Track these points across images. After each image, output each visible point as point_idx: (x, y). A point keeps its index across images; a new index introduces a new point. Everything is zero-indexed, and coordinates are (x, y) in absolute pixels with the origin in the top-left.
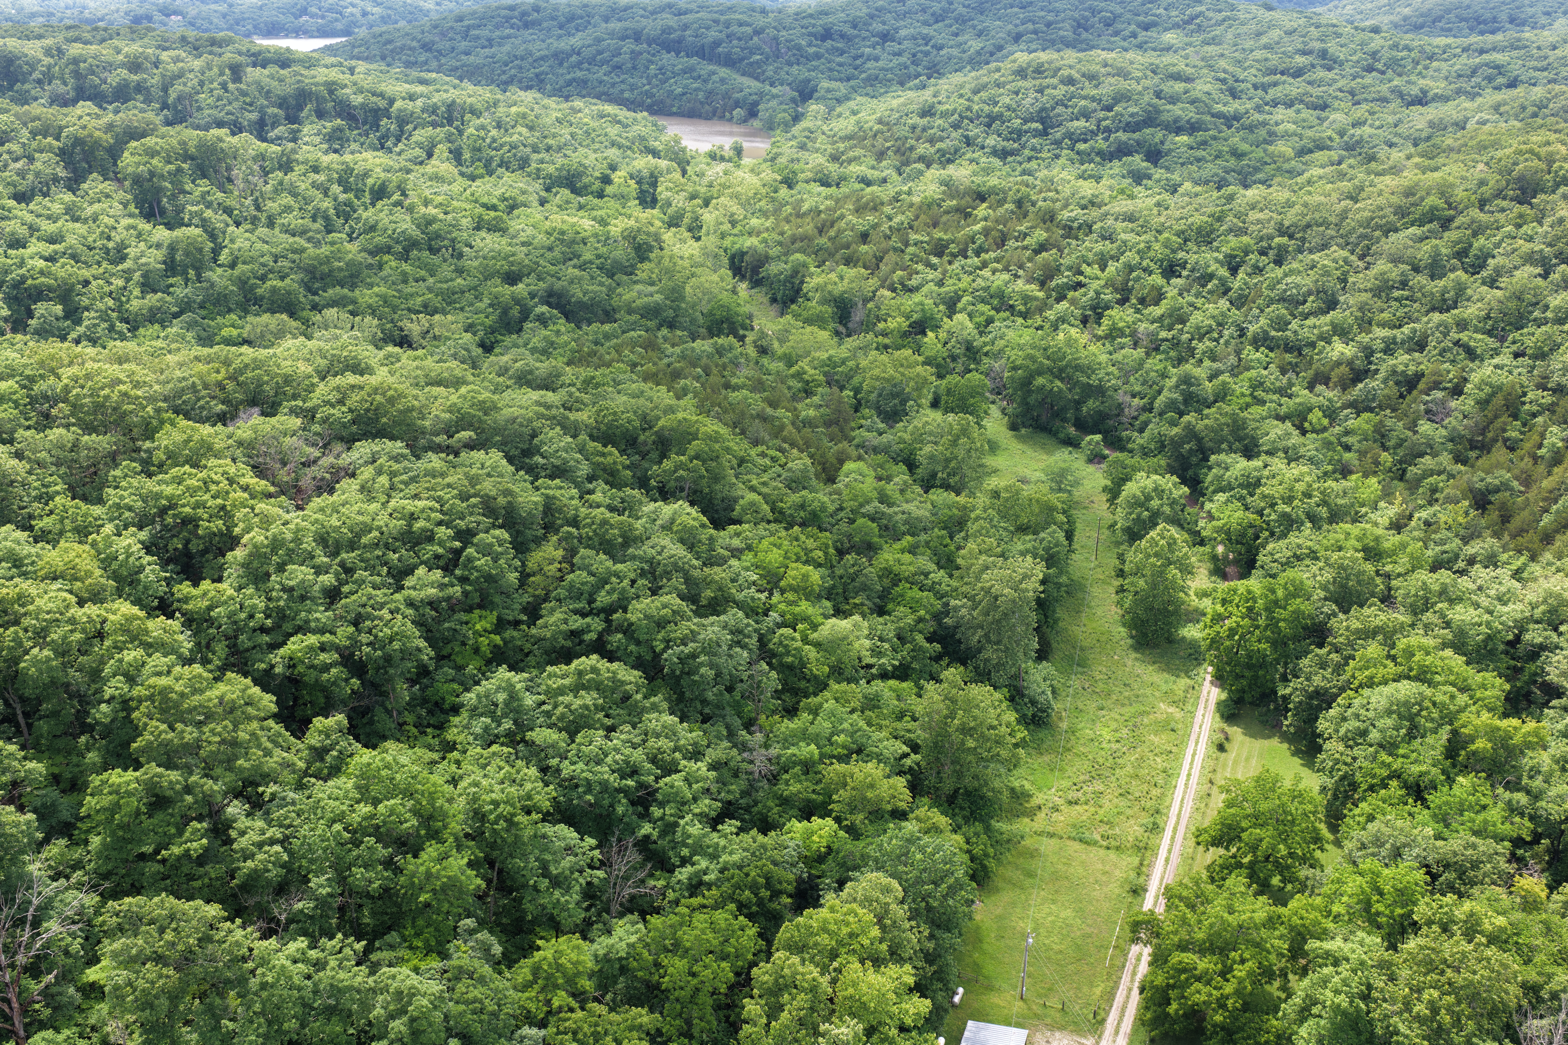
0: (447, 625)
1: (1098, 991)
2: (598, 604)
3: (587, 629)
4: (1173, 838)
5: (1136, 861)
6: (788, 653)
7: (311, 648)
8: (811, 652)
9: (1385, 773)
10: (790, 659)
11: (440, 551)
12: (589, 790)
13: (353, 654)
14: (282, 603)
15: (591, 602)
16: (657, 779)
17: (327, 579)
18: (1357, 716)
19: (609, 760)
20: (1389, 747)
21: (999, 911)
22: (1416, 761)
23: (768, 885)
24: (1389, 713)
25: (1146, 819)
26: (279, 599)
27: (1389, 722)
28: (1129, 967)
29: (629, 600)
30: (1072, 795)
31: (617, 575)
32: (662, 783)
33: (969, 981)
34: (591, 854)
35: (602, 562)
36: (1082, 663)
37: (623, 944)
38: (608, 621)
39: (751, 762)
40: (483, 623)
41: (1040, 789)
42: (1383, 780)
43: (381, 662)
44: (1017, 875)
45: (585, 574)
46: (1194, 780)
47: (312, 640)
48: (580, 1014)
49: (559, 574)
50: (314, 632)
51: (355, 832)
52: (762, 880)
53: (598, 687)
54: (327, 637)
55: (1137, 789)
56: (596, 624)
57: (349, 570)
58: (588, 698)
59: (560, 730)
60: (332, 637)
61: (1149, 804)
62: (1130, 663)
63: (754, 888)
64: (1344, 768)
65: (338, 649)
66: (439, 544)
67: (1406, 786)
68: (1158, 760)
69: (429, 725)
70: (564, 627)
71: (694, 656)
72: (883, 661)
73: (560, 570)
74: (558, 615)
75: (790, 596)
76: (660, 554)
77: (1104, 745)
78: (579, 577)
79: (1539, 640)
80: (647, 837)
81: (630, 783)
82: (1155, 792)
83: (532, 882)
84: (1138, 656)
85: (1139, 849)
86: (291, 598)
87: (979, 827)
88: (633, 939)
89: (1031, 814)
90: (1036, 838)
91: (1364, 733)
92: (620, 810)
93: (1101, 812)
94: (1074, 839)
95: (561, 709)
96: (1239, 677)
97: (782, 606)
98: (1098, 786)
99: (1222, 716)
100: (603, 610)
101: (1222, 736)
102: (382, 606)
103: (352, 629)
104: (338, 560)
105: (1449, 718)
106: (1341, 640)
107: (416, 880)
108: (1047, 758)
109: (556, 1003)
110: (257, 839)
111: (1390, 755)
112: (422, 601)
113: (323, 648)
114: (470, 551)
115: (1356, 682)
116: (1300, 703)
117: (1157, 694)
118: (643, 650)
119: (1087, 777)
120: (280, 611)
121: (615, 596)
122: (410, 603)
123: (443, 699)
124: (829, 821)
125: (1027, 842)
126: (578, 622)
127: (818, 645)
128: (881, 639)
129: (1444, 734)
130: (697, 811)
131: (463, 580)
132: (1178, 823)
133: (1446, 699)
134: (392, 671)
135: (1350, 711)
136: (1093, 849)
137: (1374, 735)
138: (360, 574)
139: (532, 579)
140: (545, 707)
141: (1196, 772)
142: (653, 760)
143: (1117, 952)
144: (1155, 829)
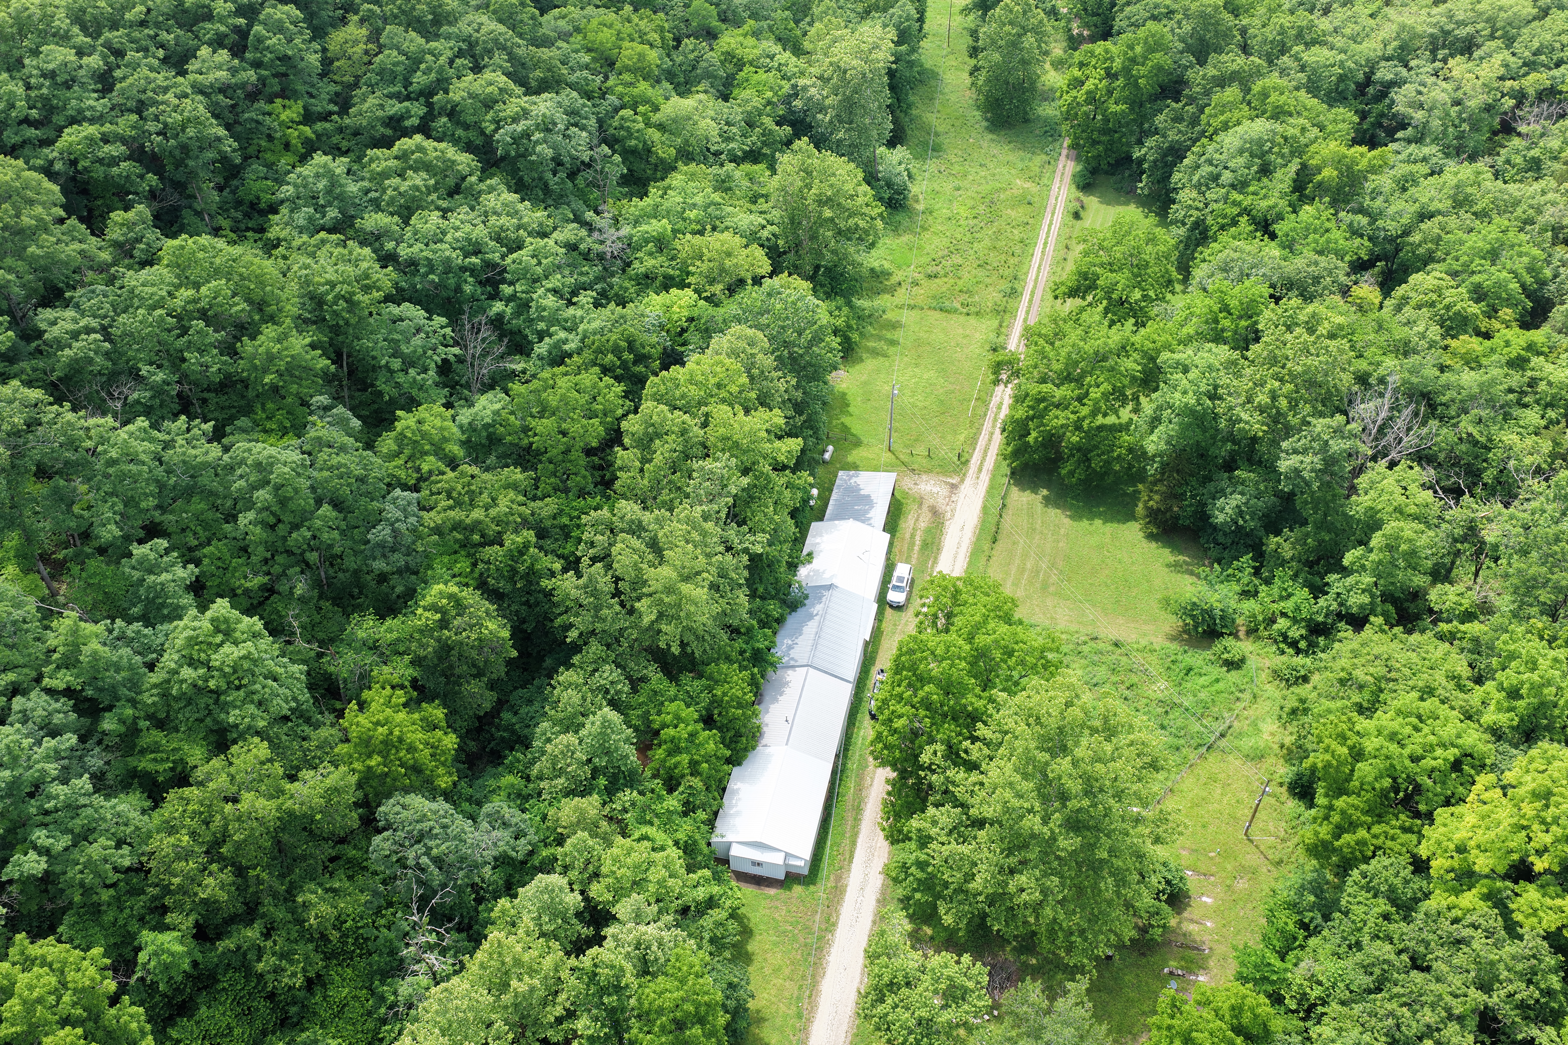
0: (246, 115)
1: (962, 438)
2: (414, 87)
3: (407, 115)
4: (1031, 301)
5: (996, 323)
6: (630, 135)
7: (91, 140)
8: (654, 135)
9: (1235, 211)
10: (633, 142)
11: (223, 29)
12: (432, 270)
13: (143, 146)
14: (45, 91)
15: (407, 83)
16: (503, 257)
17: (94, 61)
18: (1210, 162)
19: (449, 238)
20: (1240, 186)
21: (864, 378)
22: (1265, 197)
23: (631, 348)
24: (1241, 152)
25: (1005, 285)
26: (40, 87)
27: (1241, 161)
28: (990, 415)
29: (448, 81)
30: (930, 270)
31: (431, 52)
32: (509, 260)
33: (839, 440)
34: (443, 332)
35: (414, 41)
36: (937, 149)
37: (489, 412)
38: (430, 105)
39: (602, 242)
40: (288, 112)
41: (899, 268)
42: (1233, 219)
43: (177, 153)
44: (881, 345)
45: (395, 53)
46: (1050, 247)
47: (90, 130)
48: (451, 475)
49: (366, 59)
50: (92, 121)
51: (179, 318)
52: (624, 344)
53: (427, 167)
54: (107, 127)
55: (994, 259)
56: (417, 109)
57: (119, 53)
58: (418, 179)
59: (392, 214)
60: (113, 128)
61: (1006, 273)
62: (985, 145)
63: (616, 351)
64: (1195, 213)
65: (124, 141)
66: (220, 21)
67: (1254, 221)
68: (1016, 232)
69: (248, 229)
70: (380, 113)
71: (527, 135)
72: (731, 145)
73: (366, 52)
74: (372, 101)
75: (627, 77)
76: (478, 31)
77: (962, 222)
78: (389, 57)
79: (1390, 76)
80: (500, 316)
81: (474, 260)
82: (1012, 261)
83: (383, 362)
84: (994, 137)
85: (998, 312)
86: (55, 85)
87: (840, 301)
88: (498, 406)
89: (892, 291)
90: (897, 311)
91: (1215, 178)
92: (468, 289)
93: (960, 283)
94: (935, 309)
95: (389, 192)
96: (1095, 143)
97: (620, 89)
98: (957, 259)
99: (1078, 187)
100: (421, 93)
101: (1078, 205)
102: (166, 90)
103: (134, 117)
104: (101, 41)
105: (1298, 151)
106: (1198, 89)
107: (257, 362)
108: (906, 238)
109: (425, 468)
110: (70, 326)
111: (1241, 193)
112: (212, 86)
113: (106, 139)
114: (257, 28)
115: (1211, 129)
116: (1155, 161)
117: (1013, 171)
118: (472, 135)
119: (946, 252)
120: (46, 101)
121: (433, 76)
122: (199, 90)
123: (258, 198)
124: (689, 292)
125: (890, 316)
126: (395, 108)
127: (661, 127)
128: (728, 123)
129: (1294, 166)
130: (550, 286)
131: (257, 65)
132: (1035, 287)
133: (1296, 132)
134: (191, 163)
135: (1203, 158)
136: (954, 317)
137: (1227, 177)
138: (131, 55)
139: (337, 64)
140: (373, 195)
141: (1052, 240)
142: (498, 239)
143: (979, 403)
144: (1013, 293)
